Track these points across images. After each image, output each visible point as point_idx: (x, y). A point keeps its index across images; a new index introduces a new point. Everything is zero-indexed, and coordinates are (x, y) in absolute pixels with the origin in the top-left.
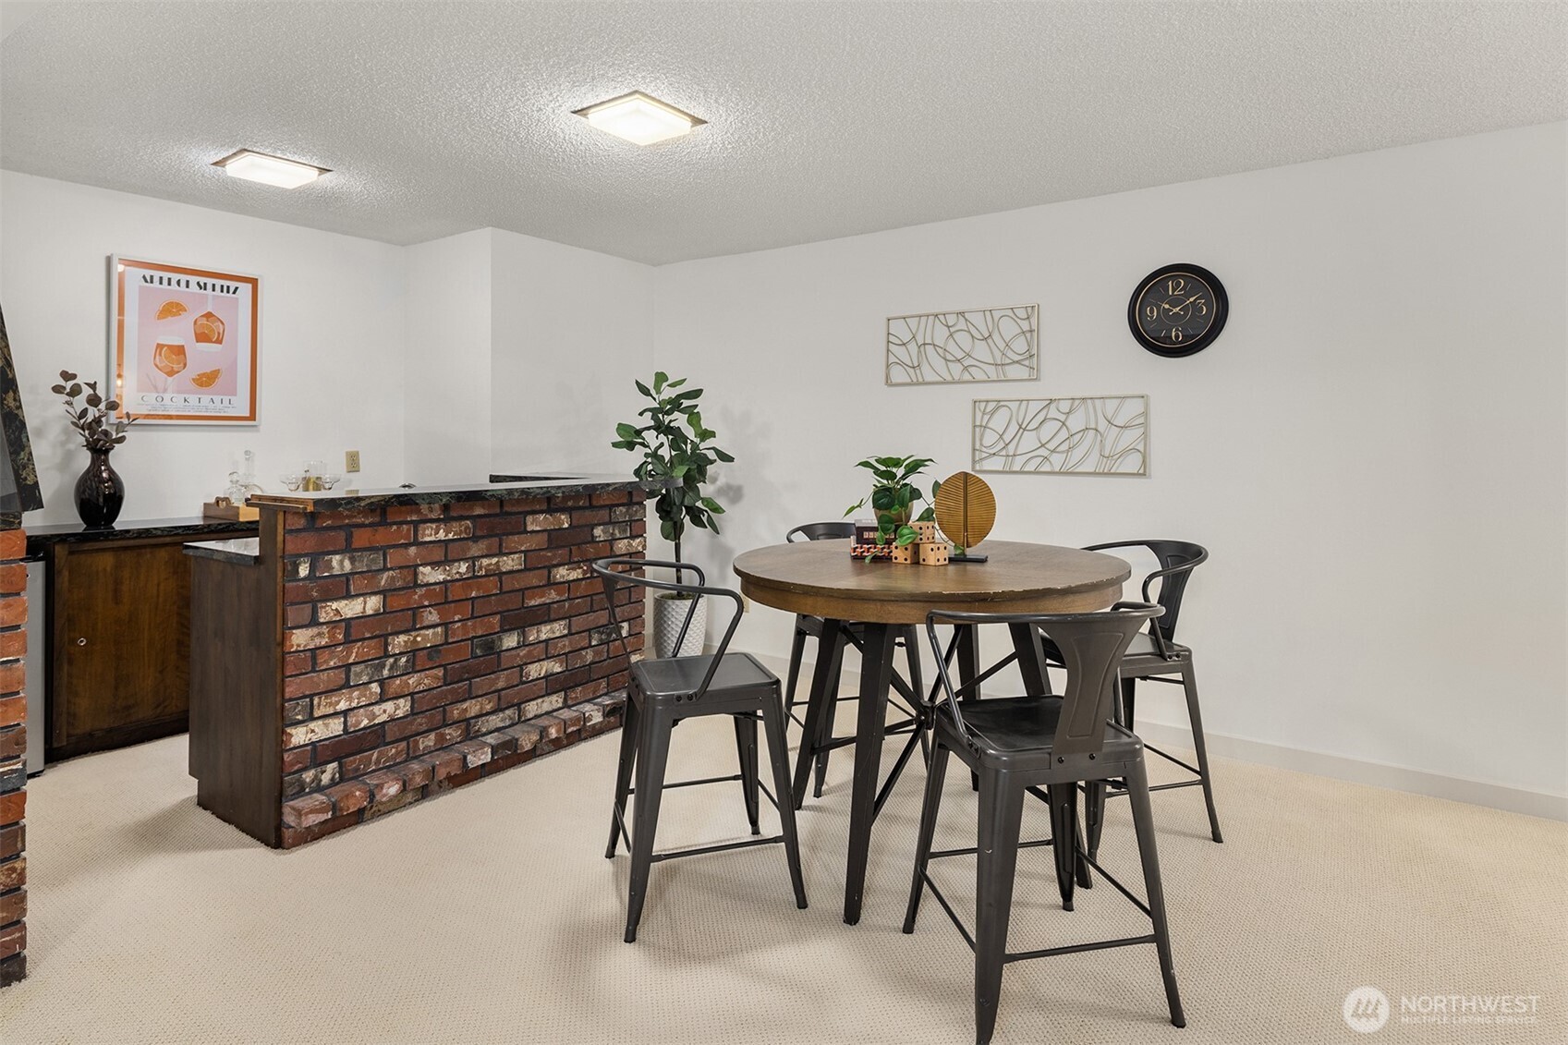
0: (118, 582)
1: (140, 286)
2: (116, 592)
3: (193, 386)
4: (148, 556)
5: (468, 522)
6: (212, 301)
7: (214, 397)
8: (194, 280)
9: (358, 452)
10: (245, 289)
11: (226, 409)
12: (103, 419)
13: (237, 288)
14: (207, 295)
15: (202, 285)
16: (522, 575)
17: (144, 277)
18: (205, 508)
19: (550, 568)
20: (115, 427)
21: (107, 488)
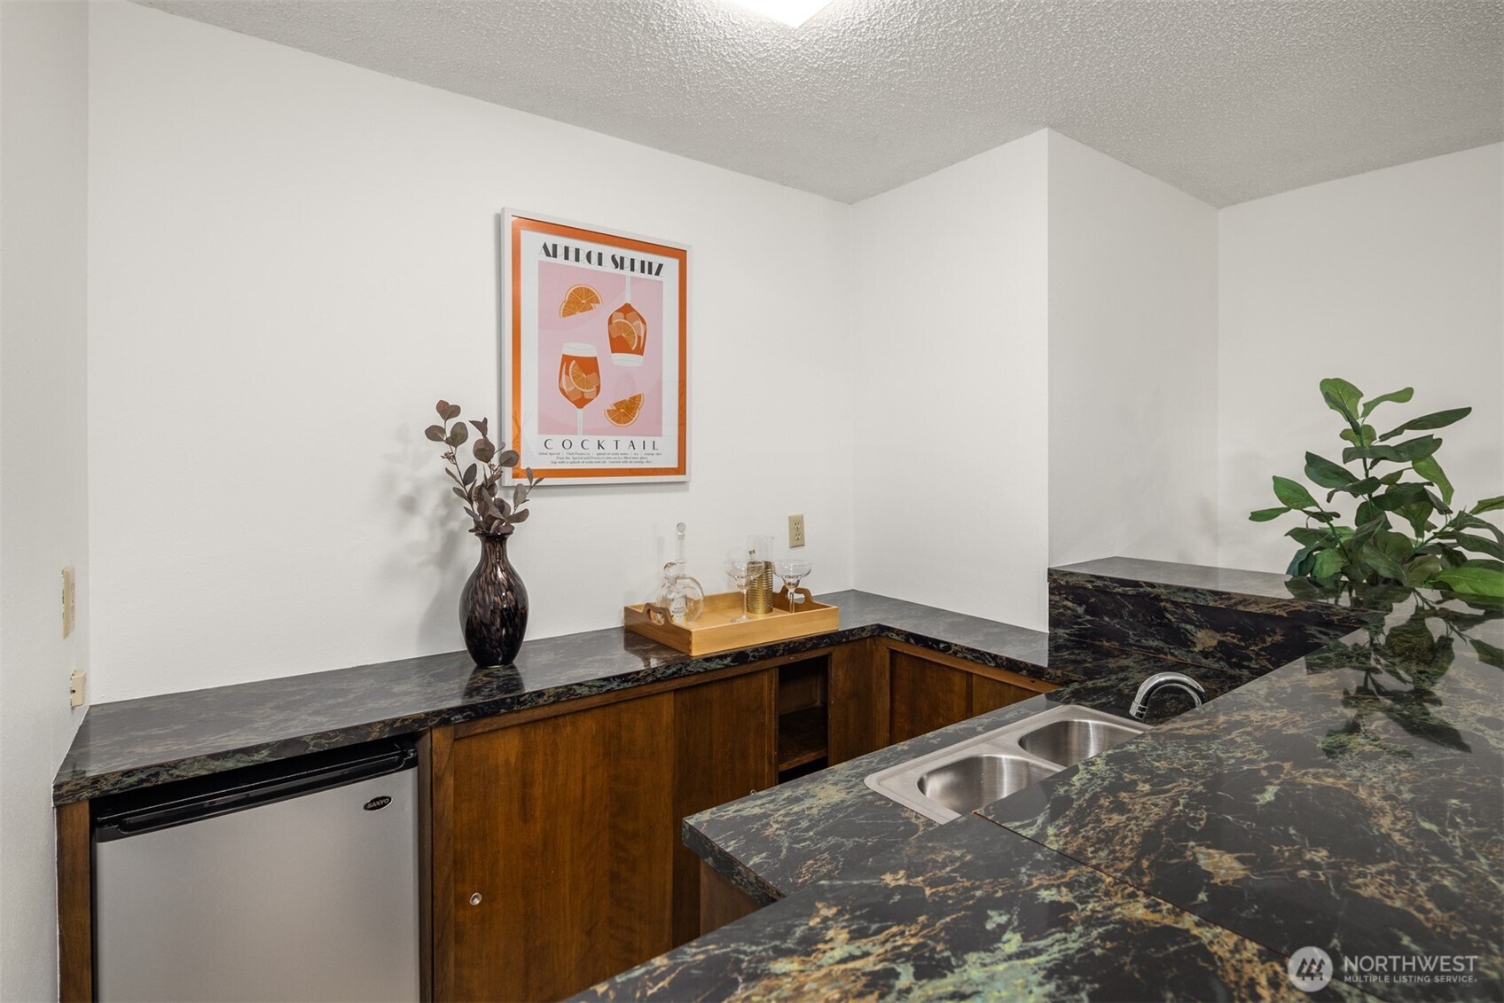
0: (526, 783)
1: (540, 262)
2: (525, 801)
3: (608, 422)
4: (569, 728)
6: (628, 288)
7: (634, 439)
8: (608, 251)
9: (802, 517)
10: (671, 265)
11: (650, 458)
12: (497, 482)
13: (660, 266)
14: (623, 277)
15: (618, 261)
17: (545, 247)
18: (626, 617)
20: (512, 492)
21: (504, 600)
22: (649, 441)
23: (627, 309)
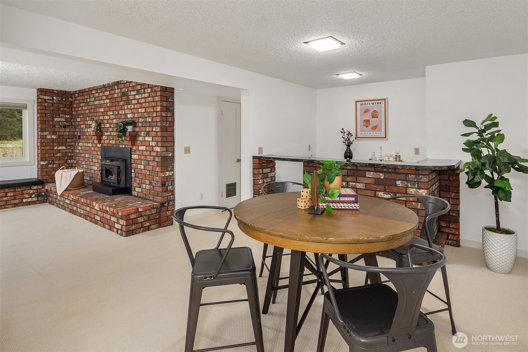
1: (360, 107)
3: (372, 130)
5: (346, 171)
6: (375, 107)
7: (376, 132)
8: (371, 102)
10: (383, 102)
11: (380, 135)
13: (381, 102)
15: (373, 103)
16: (364, 191)
17: (361, 104)
19: (376, 191)
21: (348, 154)
22: (379, 132)
23: (375, 111)
